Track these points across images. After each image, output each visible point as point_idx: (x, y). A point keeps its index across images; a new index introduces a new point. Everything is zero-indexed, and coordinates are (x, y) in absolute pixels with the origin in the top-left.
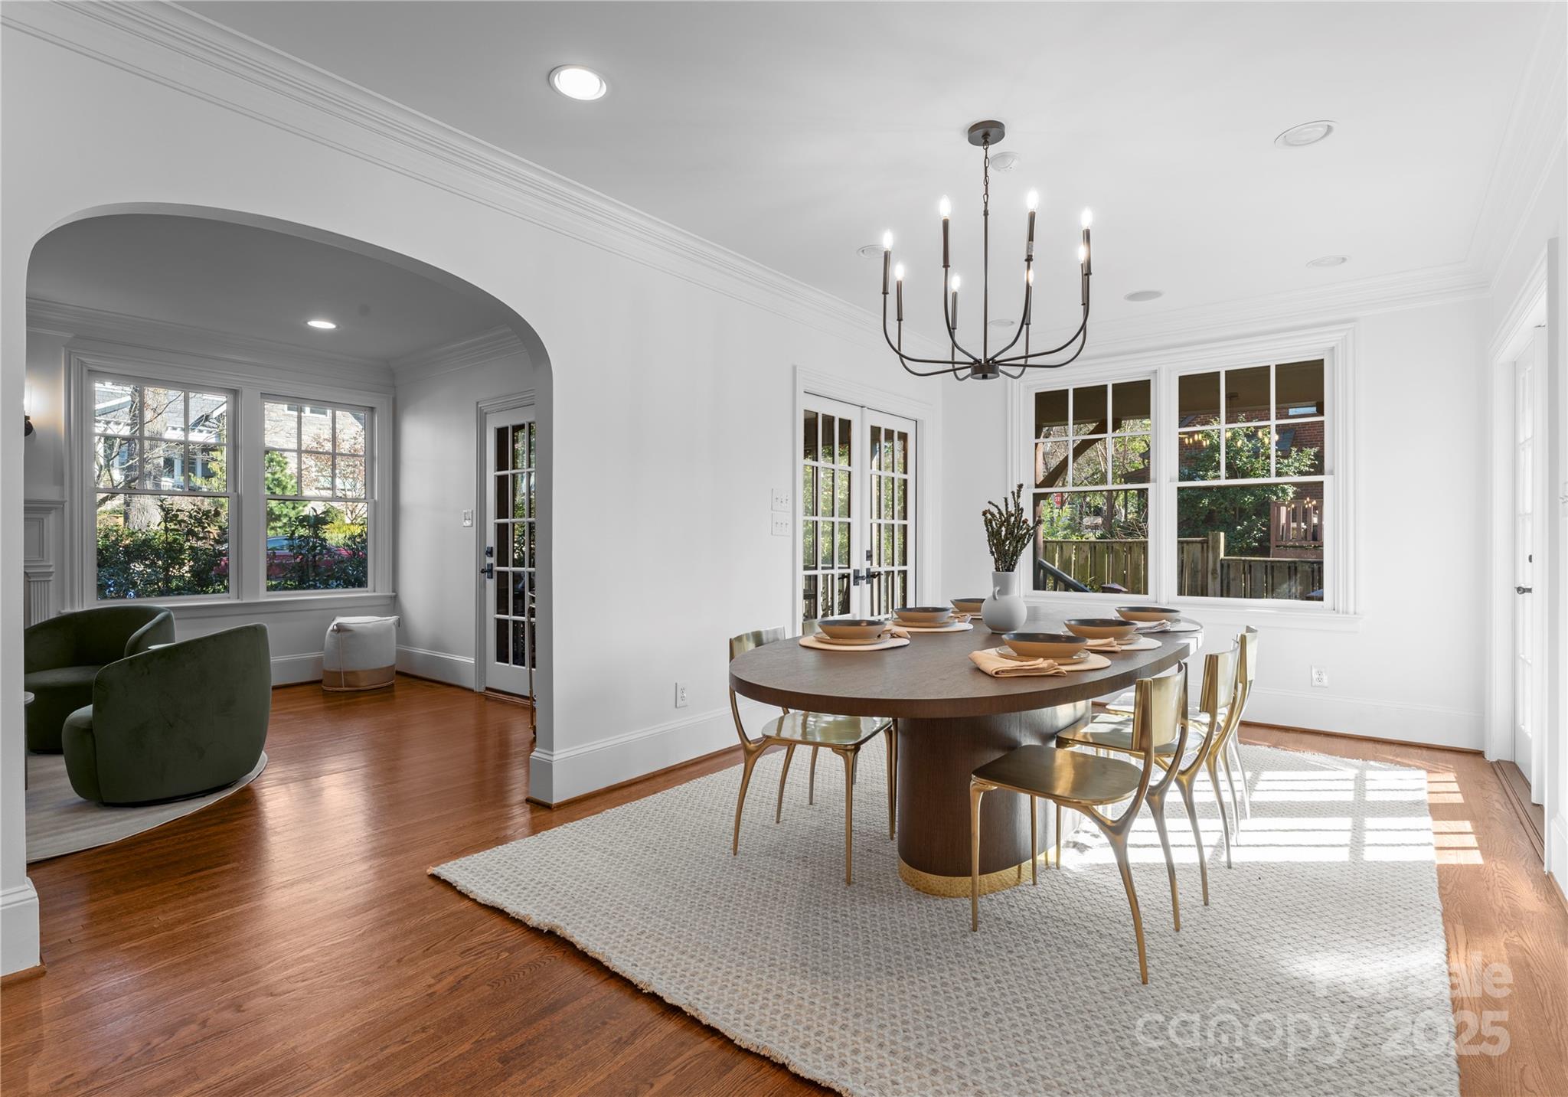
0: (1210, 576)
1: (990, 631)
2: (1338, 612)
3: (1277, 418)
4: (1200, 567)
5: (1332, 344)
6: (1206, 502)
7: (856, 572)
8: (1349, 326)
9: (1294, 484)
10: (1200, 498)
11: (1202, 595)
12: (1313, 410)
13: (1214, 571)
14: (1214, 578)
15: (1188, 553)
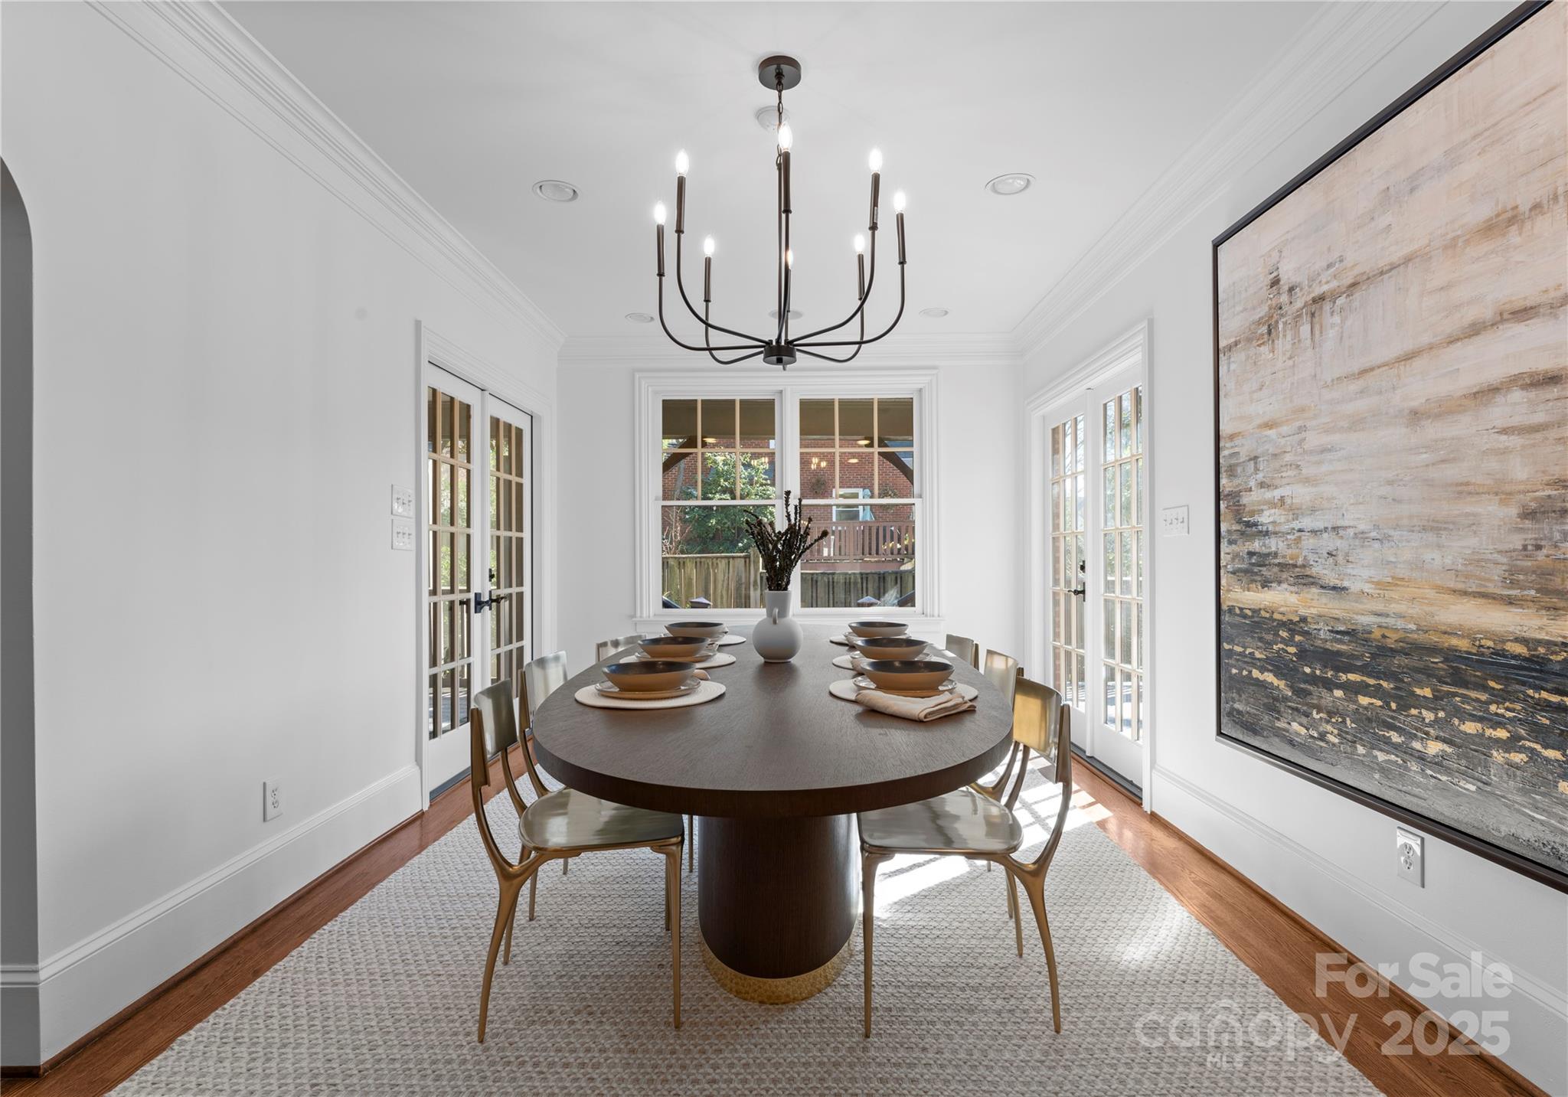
0: (752, 588)
1: (762, 660)
2: (926, 616)
3: (879, 446)
4: (743, 580)
5: (920, 386)
6: (714, 521)
7: (477, 595)
8: (935, 372)
9: (838, 506)
10: (708, 517)
11: (746, 607)
12: (866, 442)
13: (755, 582)
14: (755, 589)
15: (734, 567)
